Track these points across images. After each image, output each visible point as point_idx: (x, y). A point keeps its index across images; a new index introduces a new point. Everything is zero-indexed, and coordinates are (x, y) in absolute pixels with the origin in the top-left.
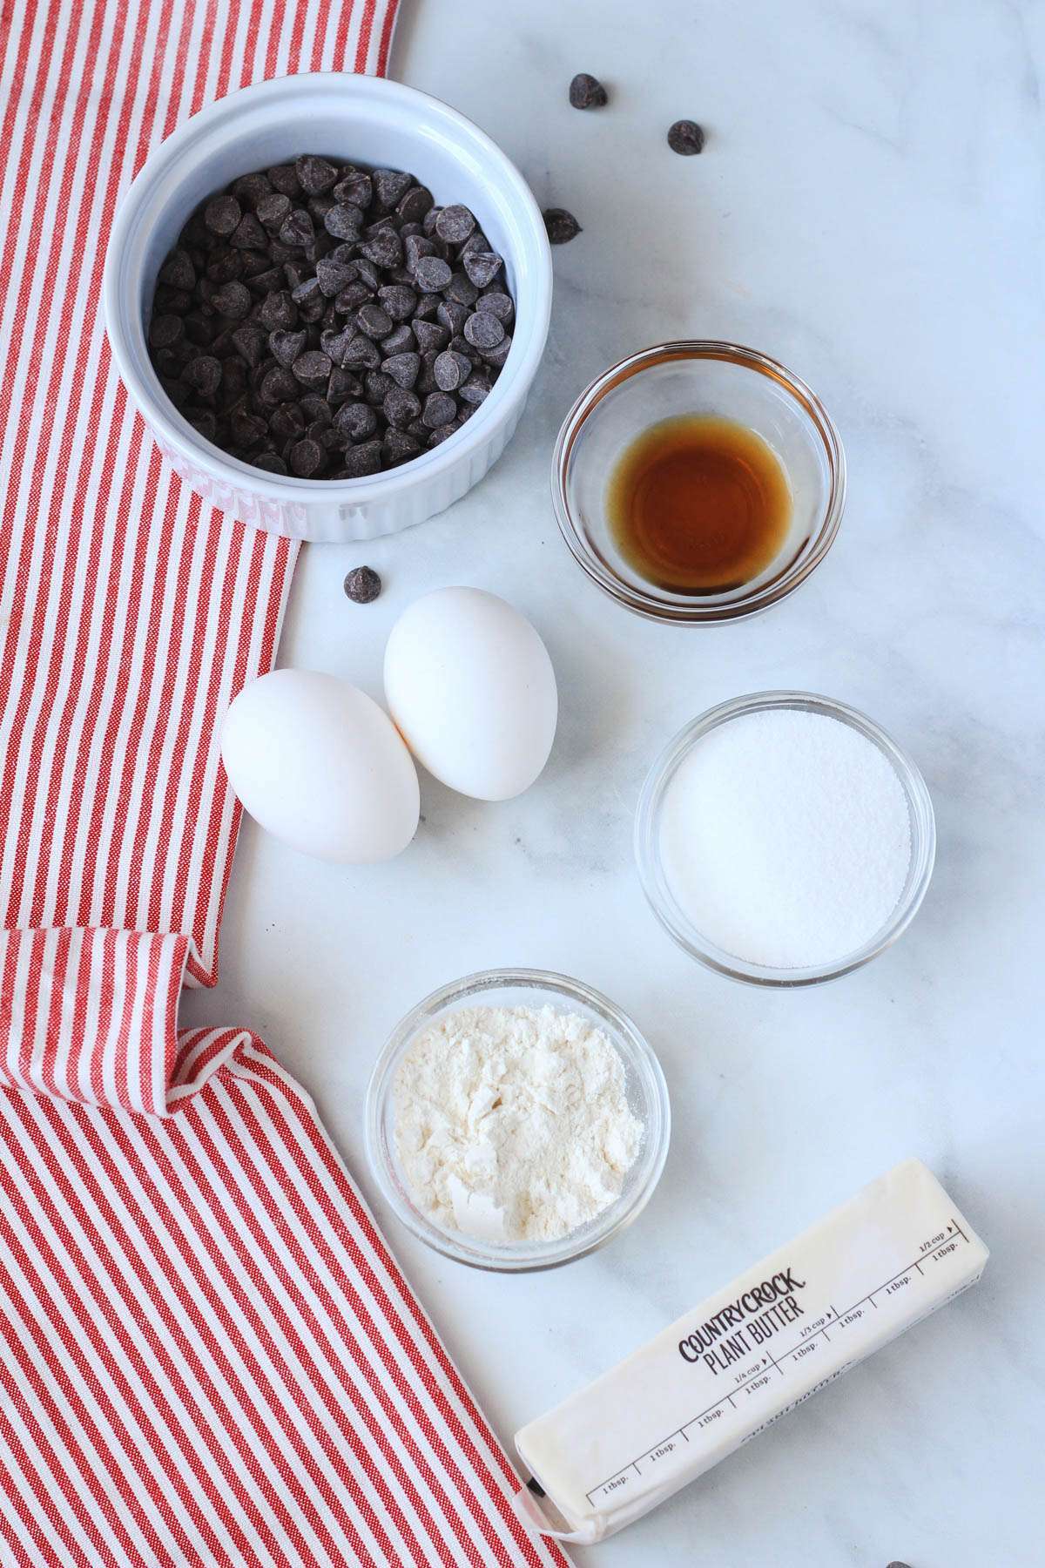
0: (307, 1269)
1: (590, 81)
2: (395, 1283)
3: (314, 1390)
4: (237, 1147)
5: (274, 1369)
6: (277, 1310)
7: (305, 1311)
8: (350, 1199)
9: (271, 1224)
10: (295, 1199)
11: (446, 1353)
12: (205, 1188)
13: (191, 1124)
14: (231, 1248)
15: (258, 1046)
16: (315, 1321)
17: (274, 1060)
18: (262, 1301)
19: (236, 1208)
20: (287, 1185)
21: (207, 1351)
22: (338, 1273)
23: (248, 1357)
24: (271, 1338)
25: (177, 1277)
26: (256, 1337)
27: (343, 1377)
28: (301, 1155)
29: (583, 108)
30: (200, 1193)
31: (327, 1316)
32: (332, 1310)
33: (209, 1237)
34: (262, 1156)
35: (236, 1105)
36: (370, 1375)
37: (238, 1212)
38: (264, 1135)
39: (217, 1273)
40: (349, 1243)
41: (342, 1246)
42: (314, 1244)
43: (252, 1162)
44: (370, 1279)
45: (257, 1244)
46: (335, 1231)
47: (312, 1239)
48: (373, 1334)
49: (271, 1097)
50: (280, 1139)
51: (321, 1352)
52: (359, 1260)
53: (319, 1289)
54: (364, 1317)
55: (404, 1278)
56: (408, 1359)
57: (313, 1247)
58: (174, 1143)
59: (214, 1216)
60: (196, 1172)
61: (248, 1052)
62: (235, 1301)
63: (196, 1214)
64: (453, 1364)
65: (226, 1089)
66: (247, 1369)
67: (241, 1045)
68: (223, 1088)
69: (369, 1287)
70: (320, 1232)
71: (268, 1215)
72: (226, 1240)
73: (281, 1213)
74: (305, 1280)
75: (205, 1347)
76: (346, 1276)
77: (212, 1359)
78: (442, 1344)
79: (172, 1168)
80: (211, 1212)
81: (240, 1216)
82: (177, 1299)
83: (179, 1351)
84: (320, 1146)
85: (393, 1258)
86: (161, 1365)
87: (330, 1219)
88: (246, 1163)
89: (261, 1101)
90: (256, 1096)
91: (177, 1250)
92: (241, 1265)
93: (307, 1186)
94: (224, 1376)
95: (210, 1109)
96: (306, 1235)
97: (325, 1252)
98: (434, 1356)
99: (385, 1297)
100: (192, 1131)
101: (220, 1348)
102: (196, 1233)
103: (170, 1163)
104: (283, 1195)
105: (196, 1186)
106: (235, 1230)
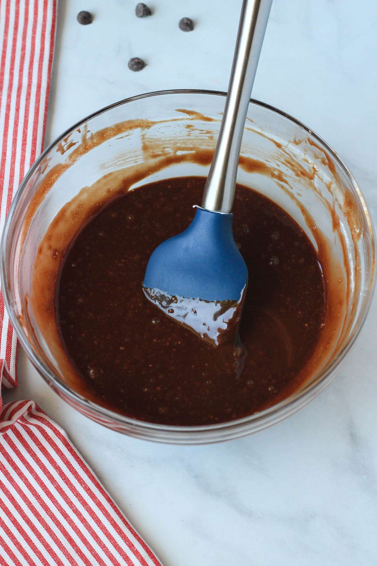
0: (70, 504)
1: (144, 6)
2: (110, 505)
3: (78, 557)
4: (33, 455)
5: (60, 550)
6: (58, 524)
7: (71, 523)
8: (87, 471)
9: (52, 486)
10: (62, 474)
11: (137, 533)
12: (20, 474)
13: (12, 448)
14: (35, 499)
15: (38, 409)
16: (76, 527)
17: (47, 415)
18: (51, 520)
19: (35, 481)
20: (57, 468)
21: (28, 546)
22: (84, 503)
23: (47, 546)
24: (57, 537)
25: (11, 515)
26: (50, 537)
27: (91, 550)
28: (63, 454)
29: (142, 16)
30: (18, 477)
31: (81, 523)
32: (83, 521)
33: (24, 496)
34: (45, 457)
35: (31, 438)
36: (103, 547)
37: (36, 483)
38: (45, 448)
39: (30, 511)
40: (88, 490)
41: (85, 492)
42: (72, 492)
43: (40, 460)
44: (99, 504)
45: (46, 496)
46: (81, 486)
47: (71, 490)
48: (103, 529)
49: (46, 433)
50: (52, 449)
51: (80, 540)
52: (93, 497)
53: (76, 512)
54: (98, 522)
55: (114, 503)
56: (120, 538)
57: (72, 494)
58: (5, 457)
59: (26, 486)
60: (16, 468)
61: (34, 412)
62: (39, 522)
63: (18, 486)
64: (141, 538)
65: (26, 431)
66: (47, 552)
67: (30, 407)
68: (25, 431)
69: (99, 508)
70: (74, 487)
71: (50, 482)
72: (32, 496)
73: (56, 481)
74: (70, 509)
75: (27, 544)
76: (88, 505)
77: (31, 549)
78: (134, 530)
79: (5, 468)
80: (24, 485)
81: (38, 484)
82: (12, 524)
83: (16, 547)
84: (71, 450)
85: (109, 495)
86: (8, 554)
87: (79, 481)
88: (38, 461)
89: (42, 435)
90: (40, 433)
91: (11, 503)
92: (40, 506)
93: (66, 468)
94: (37, 556)
95: (20, 441)
96: (68, 489)
97: (78, 495)
98: (132, 535)
99: (107, 511)
100: (13, 451)
101: (34, 544)
102: (18, 495)
103: (4, 466)
104: (56, 473)
105: (16, 474)
106: (36, 491)
